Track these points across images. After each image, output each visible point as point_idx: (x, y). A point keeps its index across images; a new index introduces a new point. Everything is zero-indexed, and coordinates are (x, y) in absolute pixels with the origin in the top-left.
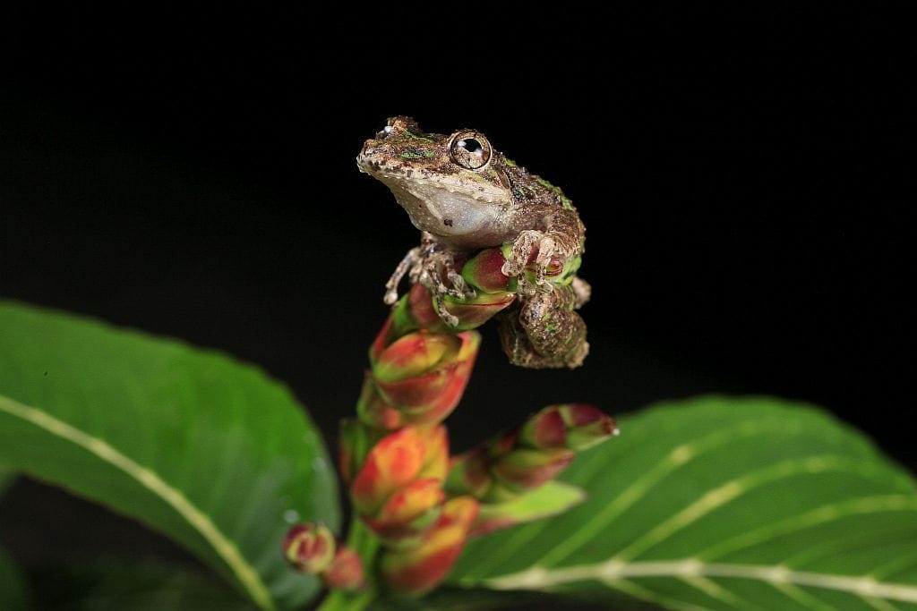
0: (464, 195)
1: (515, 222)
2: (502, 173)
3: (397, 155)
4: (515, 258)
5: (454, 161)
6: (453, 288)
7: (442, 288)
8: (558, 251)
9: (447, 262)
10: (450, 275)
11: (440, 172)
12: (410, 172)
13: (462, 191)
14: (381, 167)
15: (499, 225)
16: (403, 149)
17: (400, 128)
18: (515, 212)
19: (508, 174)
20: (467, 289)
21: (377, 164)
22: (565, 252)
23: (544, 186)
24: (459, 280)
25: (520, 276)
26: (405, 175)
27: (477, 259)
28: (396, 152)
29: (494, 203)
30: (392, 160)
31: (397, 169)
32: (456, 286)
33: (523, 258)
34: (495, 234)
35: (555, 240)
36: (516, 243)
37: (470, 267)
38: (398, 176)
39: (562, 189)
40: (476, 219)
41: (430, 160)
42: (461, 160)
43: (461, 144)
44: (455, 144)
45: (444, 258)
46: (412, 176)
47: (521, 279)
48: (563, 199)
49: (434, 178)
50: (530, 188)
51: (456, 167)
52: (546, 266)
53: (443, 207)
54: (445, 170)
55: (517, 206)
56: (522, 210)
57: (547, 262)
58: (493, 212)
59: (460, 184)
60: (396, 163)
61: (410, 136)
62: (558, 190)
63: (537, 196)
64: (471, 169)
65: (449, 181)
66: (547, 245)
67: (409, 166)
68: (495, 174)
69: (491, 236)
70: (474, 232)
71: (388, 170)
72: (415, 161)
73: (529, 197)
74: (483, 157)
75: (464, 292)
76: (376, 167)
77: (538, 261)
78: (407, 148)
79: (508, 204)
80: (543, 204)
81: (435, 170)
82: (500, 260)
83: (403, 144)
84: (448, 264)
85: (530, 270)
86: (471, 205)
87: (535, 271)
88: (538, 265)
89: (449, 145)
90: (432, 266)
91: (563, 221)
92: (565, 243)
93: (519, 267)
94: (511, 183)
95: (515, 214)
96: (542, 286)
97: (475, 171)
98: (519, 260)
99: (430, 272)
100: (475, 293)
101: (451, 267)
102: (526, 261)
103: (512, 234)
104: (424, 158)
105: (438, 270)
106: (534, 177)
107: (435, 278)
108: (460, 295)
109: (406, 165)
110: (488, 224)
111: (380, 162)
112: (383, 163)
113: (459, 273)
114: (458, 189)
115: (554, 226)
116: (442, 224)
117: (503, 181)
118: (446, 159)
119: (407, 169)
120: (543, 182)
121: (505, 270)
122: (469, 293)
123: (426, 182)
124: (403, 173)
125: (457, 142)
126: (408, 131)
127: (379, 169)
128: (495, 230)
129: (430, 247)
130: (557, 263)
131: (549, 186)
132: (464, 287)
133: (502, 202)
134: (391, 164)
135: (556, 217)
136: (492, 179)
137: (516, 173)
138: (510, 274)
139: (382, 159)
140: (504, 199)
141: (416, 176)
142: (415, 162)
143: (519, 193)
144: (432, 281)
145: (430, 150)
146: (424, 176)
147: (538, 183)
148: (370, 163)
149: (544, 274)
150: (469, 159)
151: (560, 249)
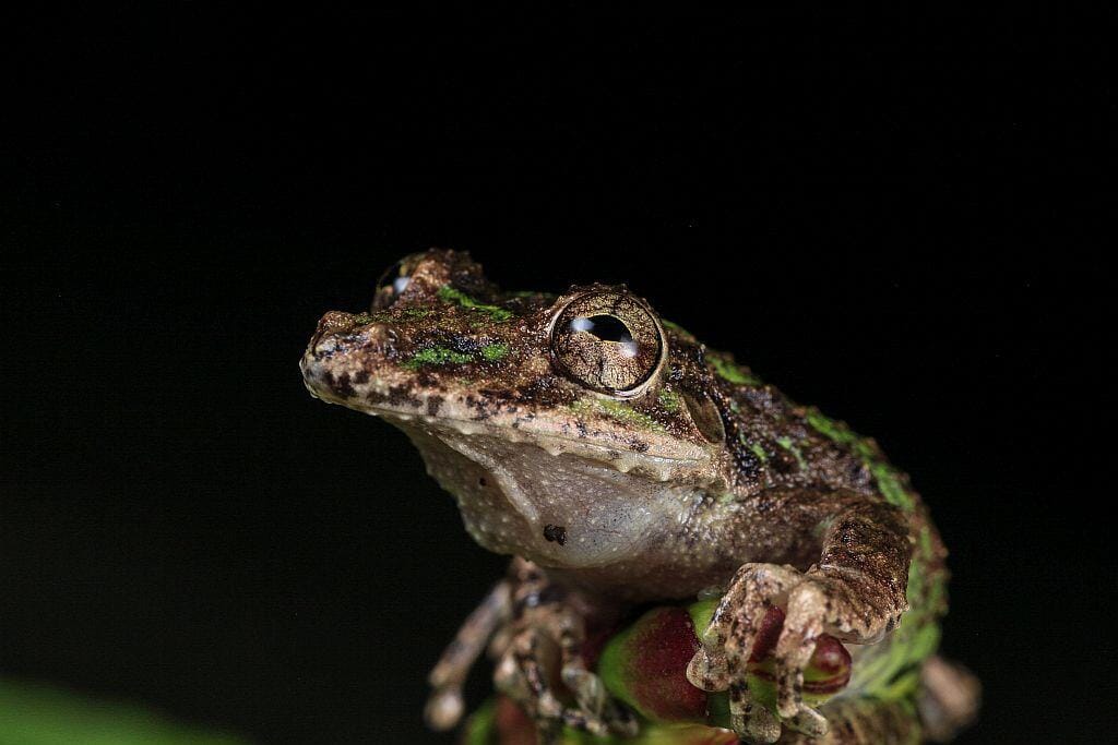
0: (592, 460)
1: (735, 535)
2: (702, 400)
3: (400, 353)
4: (722, 640)
5: (559, 369)
6: (575, 706)
7: (547, 703)
8: (838, 623)
9: (566, 633)
10: (569, 671)
11: (521, 402)
12: (435, 403)
13: (585, 452)
14: (358, 388)
15: (691, 544)
16: (420, 337)
17: (431, 280)
18: (735, 507)
19: (719, 402)
20: (614, 713)
21: (345, 379)
22: (859, 624)
23: (824, 438)
24: (591, 687)
25: (736, 691)
26: (422, 410)
27: (634, 634)
28: (400, 345)
29: (676, 481)
30: (387, 370)
31: (399, 394)
32: (583, 704)
33: (741, 642)
34: (680, 568)
35: (829, 593)
36: (727, 598)
37: (618, 653)
38: (405, 412)
39: (881, 444)
40: (627, 526)
41: (493, 368)
42: (580, 369)
43: (580, 325)
44: (564, 326)
45: (559, 623)
46: (441, 413)
47: (737, 699)
48: (881, 472)
49: (503, 419)
50: (786, 443)
51: (568, 385)
52: (803, 665)
53: (541, 487)
54: (537, 397)
55: (743, 491)
56: (755, 502)
57: (806, 654)
58: (678, 508)
59: (575, 431)
60: (398, 378)
61: (457, 302)
62: (866, 447)
63: (803, 465)
64: (609, 391)
65: (547, 425)
66: (807, 605)
67: (435, 384)
68: (678, 403)
69: (669, 572)
70: (624, 563)
71: (375, 397)
72: (450, 370)
73: (781, 465)
74: (639, 360)
75: (605, 719)
76: (343, 387)
77: (782, 649)
78: (433, 335)
79: (717, 485)
80: (820, 488)
81: (507, 396)
82: (685, 643)
83: (423, 326)
84: (567, 642)
85: (763, 674)
86: (616, 486)
87: (774, 679)
88: (781, 662)
89: (549, 328)
90: (524, 643)
91: (862, 538)
92: (863, 601)
93: (732, 666)
94: (729, 426)
95: (737, 514)
96: (796, 720)
97: (621, 396)
98: (731, 646)
99: (520, 659)
100: (633, 726)
101: (574, 651)
102: (748, 651)
103: (723, 570)
104: (480, 361)
105: (539, 654)
106: (800, 411)
107: (532, 677)
108: (595, 726)
109: (424, 383)
110: (662, 539)
111: (352, 375)
112: (363, 377)
113: (593, 667)
114: (571, 447)
115: (834, 551)
116: (538, 535)
117: (703, 422)
118: (538, 364)
119: (427, 393)
120: (824, 426)
121: (697, 672)
122: (618, 724)
123: (479, 429)
124: (417, 403)
125: (569, 321)
126: (453, 286)
127: (353, 394)
128: (681, 556)
129: (530, 592)
130: (833, 657)
131: (840, 435)
132: (605, 707)
133: (698, 480)
134: (385, 379)
135: (845, 526)
136: (670, 420)
137: (744, 401)
138: (708, 683)
139: (359, 365)
140: (704, 472)
141: (454, 413)
142: (451, 374)
143: (751, 455)
144: (523, 684)
145: (498, 340)
146: (473, 412)
147: (810, 429)
148: (328, 376)
149: (797, 688)
150: (601, 365)
151: (844, 617)
